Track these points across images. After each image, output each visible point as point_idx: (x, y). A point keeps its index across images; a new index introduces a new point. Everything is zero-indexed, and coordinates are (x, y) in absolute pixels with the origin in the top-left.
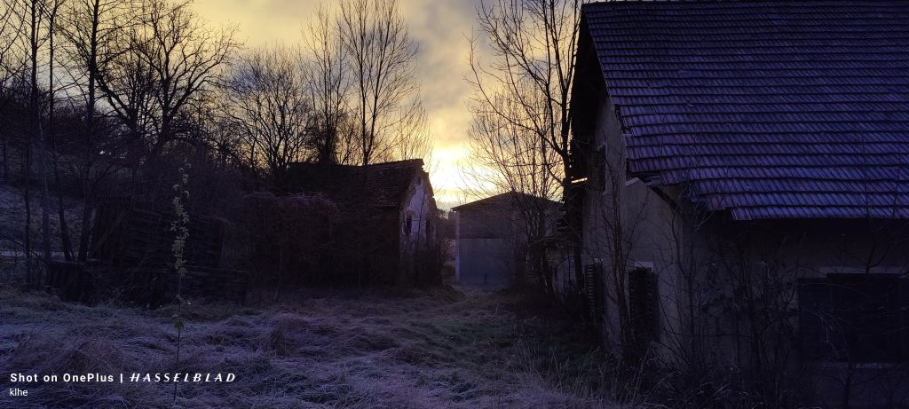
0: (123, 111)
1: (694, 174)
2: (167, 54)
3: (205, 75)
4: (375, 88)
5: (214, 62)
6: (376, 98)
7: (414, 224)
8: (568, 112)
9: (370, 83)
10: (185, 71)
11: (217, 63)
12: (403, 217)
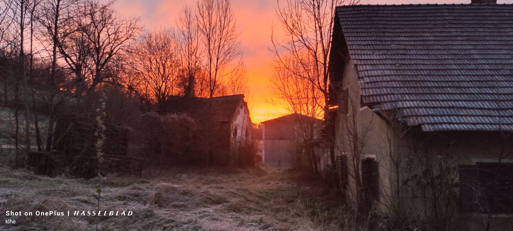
0: (73, 65)
1: (400, 104)
2: (99, 34)
3: (120, 45)
4: (217, 53)
5: (125, 38)
6: (218, 59)
7: (239, 132)
8: (327, 68)
9: (214, 51)
10: (109, 43)
11: (127, 39)
12: (233, 127)
